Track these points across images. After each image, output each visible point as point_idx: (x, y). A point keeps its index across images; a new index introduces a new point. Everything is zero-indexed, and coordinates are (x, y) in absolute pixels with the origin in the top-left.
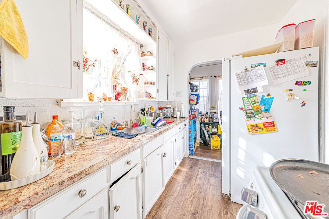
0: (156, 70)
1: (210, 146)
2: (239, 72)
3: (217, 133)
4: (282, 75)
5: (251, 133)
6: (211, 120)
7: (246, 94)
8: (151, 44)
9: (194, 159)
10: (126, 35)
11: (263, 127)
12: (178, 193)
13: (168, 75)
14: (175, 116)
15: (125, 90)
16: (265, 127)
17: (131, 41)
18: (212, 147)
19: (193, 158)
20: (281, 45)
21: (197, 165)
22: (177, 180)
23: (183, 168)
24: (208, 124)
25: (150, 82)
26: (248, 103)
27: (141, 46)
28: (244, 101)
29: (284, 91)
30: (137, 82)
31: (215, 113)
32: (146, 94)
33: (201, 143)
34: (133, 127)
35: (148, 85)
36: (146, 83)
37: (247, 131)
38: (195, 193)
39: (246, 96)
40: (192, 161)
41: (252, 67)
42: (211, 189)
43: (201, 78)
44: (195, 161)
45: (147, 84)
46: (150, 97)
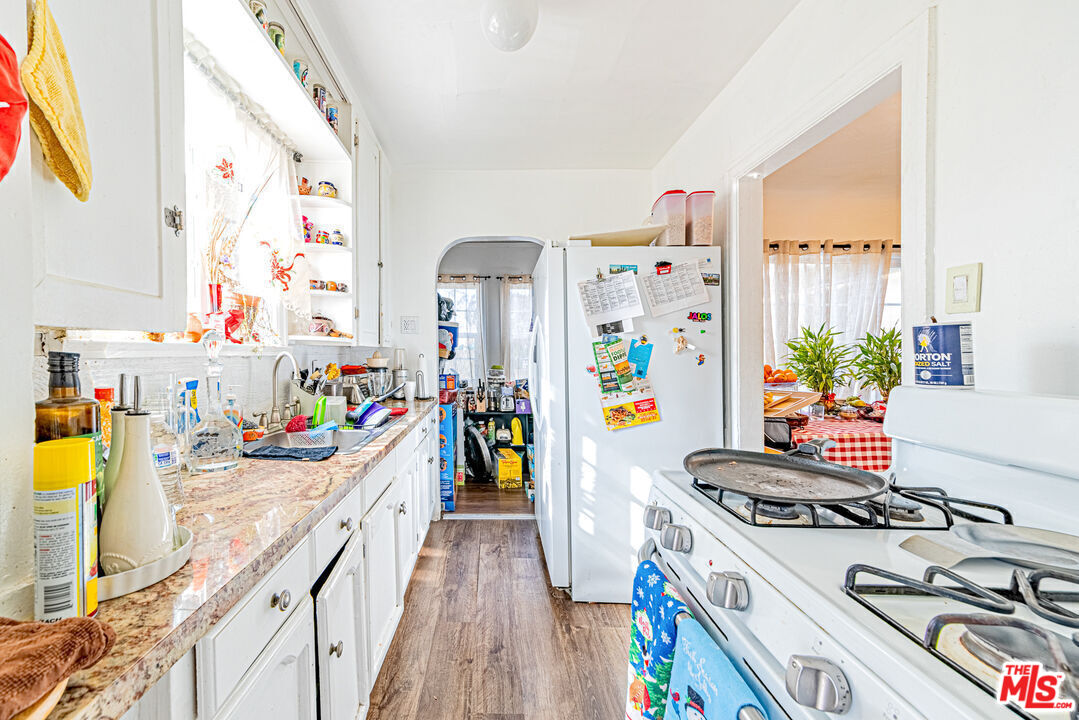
0: (350, 245)
1: (494, 482)
2: (586, 280)
3: (511, 441)
4: (666, 297)
5: (612, 427)
6: (493, 404)
7: (600, 335)
8: (332, 158)
9: (458, 523)
10: (255, 118)
11: (634, 412)
12: (440, 616)
13: (380, 265)
14: (399, 395)
15: (253, 304)
16: (638, 410)
17: (268, 138)
18: (502, 482)
19: (454, 521)
20: (664, 231)
21: (470, 536)
22: (425, 584)
23: (433, 550)
24: (485, 418)
25: (332, 283)
26: (605, 357)
27: (298, 158)
28: (597, 350)
29: (671, 332)
30: (286, 279)
31: (502, 384)
32: (318, 321)
33: (467, 476)
34: (289, 430)
35: (324, 292)
36: (318, 285)
37: (604, 422)
38: (484, 604)
39: (600, 339)
40: (454, 529)
41: (611, 272)
42: (521, 586)
43: (460, 277)
44: (463, 526)
45: (322, 288)
46: (332, 331)
